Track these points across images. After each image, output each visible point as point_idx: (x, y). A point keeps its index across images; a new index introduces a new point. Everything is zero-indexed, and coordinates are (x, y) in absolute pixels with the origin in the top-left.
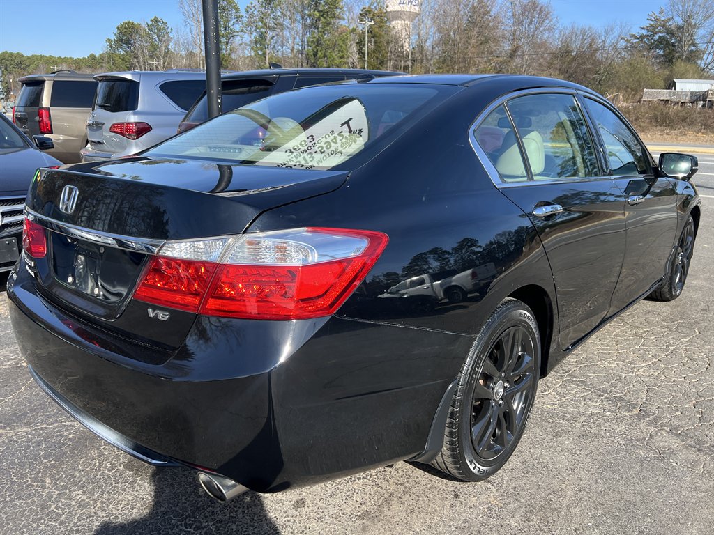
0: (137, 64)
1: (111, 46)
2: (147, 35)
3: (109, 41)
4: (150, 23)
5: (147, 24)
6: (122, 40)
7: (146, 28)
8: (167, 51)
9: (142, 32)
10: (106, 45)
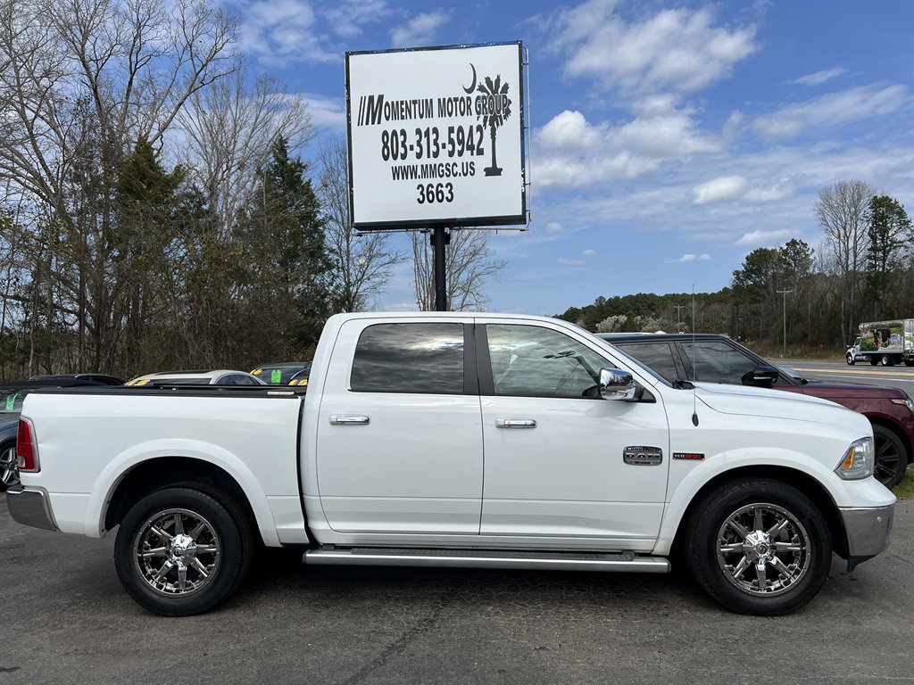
1: (738, 278)
2: (781, 260)
3: (737, 273)
4: (785, 247)
5: (781, 248)
6: (751, 270)
7: (780, 253)
8: (805, 275)
9: (775, 258)
10: (733, 277)
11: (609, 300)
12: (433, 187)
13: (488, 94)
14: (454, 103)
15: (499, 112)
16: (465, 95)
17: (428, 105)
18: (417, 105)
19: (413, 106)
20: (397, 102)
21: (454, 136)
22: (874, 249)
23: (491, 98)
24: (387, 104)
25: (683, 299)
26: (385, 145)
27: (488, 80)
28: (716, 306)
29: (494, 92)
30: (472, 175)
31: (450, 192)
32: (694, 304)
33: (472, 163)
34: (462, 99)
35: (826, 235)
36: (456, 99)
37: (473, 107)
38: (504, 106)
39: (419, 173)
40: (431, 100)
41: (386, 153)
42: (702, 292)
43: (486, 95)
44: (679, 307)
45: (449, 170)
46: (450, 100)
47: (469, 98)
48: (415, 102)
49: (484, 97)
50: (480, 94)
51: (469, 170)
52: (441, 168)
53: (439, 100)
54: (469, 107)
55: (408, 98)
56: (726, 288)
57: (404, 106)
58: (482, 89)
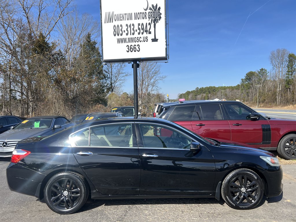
0: (252, 87)
2: (258, 75)
3: (242, 80)
5: (258, 71)
6: (247, 78)
7: (258, 73)
8: (265, 80)
9: (256, 75)
10: (241, 81)
11: (200, 88)
12: (132, 46)
13: (153, 11)
14: (140, 14)
15: (157, 18)
16: (144, 11)
17: (131, 15)
18: (126, 15)
19: (125, 15)
20: (119, 14)
21: (140, 27)
22: (288, 72)
23: (154, 12)
24: (115, 15)
25: (225, 88)
26: (115, 31)
27: (153, 5)
28: (235, 91)
29: (155, 10)
30: (147, 41)
31: (139, 48)
32: (228, 90)
33: (147, 37)
34: (143, 13)
35: (272, 67)
36: (141, 13)
37: (147, 16)
38: (159, 15)
39: (127, 41)
40: (132, 13)
41: (115, 34)
42: (231, 86)
43: (152, 11)
44: (223, 91)
45: (138, 40)
46: (139, 13)
47: (146, 13)
48: (125, 14)
49: (151, 12)
50: (150, 11)
51: (146, 39)
52: (135, 39)
53: (135, 13)
54: (146, 16)
55: (123, 13)
56: (238, 84)
57: (121, 16)
58: (150, 9)
